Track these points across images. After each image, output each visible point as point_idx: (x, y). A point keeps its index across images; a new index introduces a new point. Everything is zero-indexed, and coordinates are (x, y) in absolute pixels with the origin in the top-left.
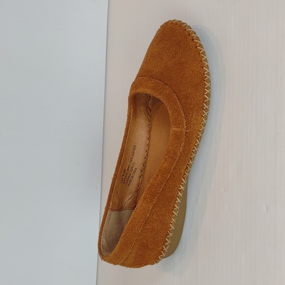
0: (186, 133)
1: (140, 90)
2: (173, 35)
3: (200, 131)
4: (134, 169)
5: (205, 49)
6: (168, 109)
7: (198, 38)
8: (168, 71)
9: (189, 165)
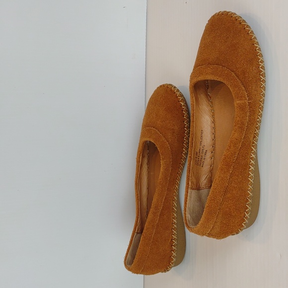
0: (250, 103)
1: (201, 78)
2: (221, 24)
3: (261, 101)
4: (205, 151)
5: (253, 28)
6: (229, 87)
7: (244, 21)
8: (223, 55)
9: (255, 134)
